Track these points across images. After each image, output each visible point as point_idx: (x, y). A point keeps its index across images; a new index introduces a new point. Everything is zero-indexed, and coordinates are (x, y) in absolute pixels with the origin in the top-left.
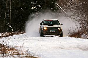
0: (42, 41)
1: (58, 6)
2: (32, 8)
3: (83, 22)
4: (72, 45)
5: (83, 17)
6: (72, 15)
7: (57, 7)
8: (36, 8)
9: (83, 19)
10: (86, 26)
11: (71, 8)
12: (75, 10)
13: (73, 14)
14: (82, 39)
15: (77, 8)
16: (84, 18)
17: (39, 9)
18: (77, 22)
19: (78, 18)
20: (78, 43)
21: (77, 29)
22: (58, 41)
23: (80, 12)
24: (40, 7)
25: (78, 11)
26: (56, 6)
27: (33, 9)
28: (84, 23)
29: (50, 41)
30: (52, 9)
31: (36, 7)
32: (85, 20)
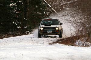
1: (45, 3)
3: (78, 24)
4: (63, 55)
5: (78, 17)
6: (64, 16)
7: (44, 5)
8: (16, 6)
9: (79, 21)
11: (62, 6)
12: (68, 9)
13: (66, 14)
14: (77, 47)
15: (71, 6)
16: (80, 19)
17: (19, 6)
18: (70, 24)
19: (72, 19)
20: (72, 53)
23: (75, 11)
24: (21, 4)
25: (71, 10)
26: (43, 3)
27: (12, 7)
28: (79, 26)
29: (34, 50)
30: (37, 6)
31: (15, 3)
32: (81, 22)
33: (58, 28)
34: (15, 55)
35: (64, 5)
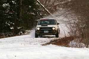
0: (16, 50)
1: (39, 3)
2: (4, 5)
3: (72, 25)
4: (57, 56)
5: (72, 18)
7: (38, 5)
8: (9, 6)
10: (76, 31)
11: (56, 6)
12: (61, 9)
13: (59, 15)
14: (70, 49)
15: (64, 6)
16: (73, 20)
17: (12, 6)
20: (65, 54)
21: (64, 34)
22: (38, 51)
23: (68, 11)
24: (14, 4)
25: (65, 10)
26: (36, 3)
28: (73, 27)
29: (27, 51)
30: (30, 7)
31: (8, 4)
32: (75, 23)
33: (55, 28)
34: (7, 56)
35: (58, 5)
